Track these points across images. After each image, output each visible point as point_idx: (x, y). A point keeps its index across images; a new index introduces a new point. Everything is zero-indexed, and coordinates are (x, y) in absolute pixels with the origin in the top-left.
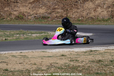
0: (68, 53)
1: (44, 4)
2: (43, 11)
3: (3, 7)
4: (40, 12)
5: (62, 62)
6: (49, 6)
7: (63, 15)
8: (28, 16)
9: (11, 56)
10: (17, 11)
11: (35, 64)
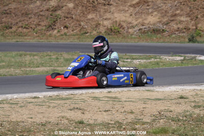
0: (191, 94)
1: (156, 7)
2: (154, 19)
3: (86, 13)
4: (150, 22)
5: (179, 109)
6: (166, 11)
7: (190, 26)
8: (128, 28)
9: (90, 99)
10: (110, 19)
11: (132, 113)
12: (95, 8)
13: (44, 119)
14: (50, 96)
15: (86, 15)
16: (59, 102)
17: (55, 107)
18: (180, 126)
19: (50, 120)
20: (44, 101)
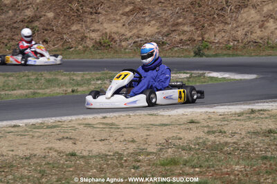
0: (203, 117)
1: (154, 15)
2: (152, 29)
3: (69, 24)
4: (147, 33)
5: (189, 136)
6: (166, 20)
7: (196, 38)
8: (121, 41)
9: (82, 126)
11: (133, 141)
12: (79, 18)
13: (28, 151)
14: (33, 125)
15: (70, 26)
16: (45, 131)
17: (39, 137)
18: (192, 156)
19: (35, 153)
20: (26, 131)
